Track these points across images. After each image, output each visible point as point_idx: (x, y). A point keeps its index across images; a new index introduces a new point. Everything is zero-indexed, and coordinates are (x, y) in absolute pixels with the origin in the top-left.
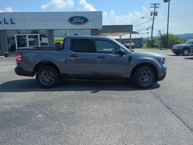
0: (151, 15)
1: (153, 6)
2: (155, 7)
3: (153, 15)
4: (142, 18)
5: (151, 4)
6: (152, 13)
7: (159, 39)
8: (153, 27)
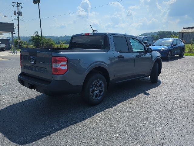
0: (15, 14)
1: (15, 5)
2: (18, 6)
3: (17, 15)
4: (5, 16)
5: (13, 3)
6: (15, 12)
7: (30, 40)
8: (18, 27)
